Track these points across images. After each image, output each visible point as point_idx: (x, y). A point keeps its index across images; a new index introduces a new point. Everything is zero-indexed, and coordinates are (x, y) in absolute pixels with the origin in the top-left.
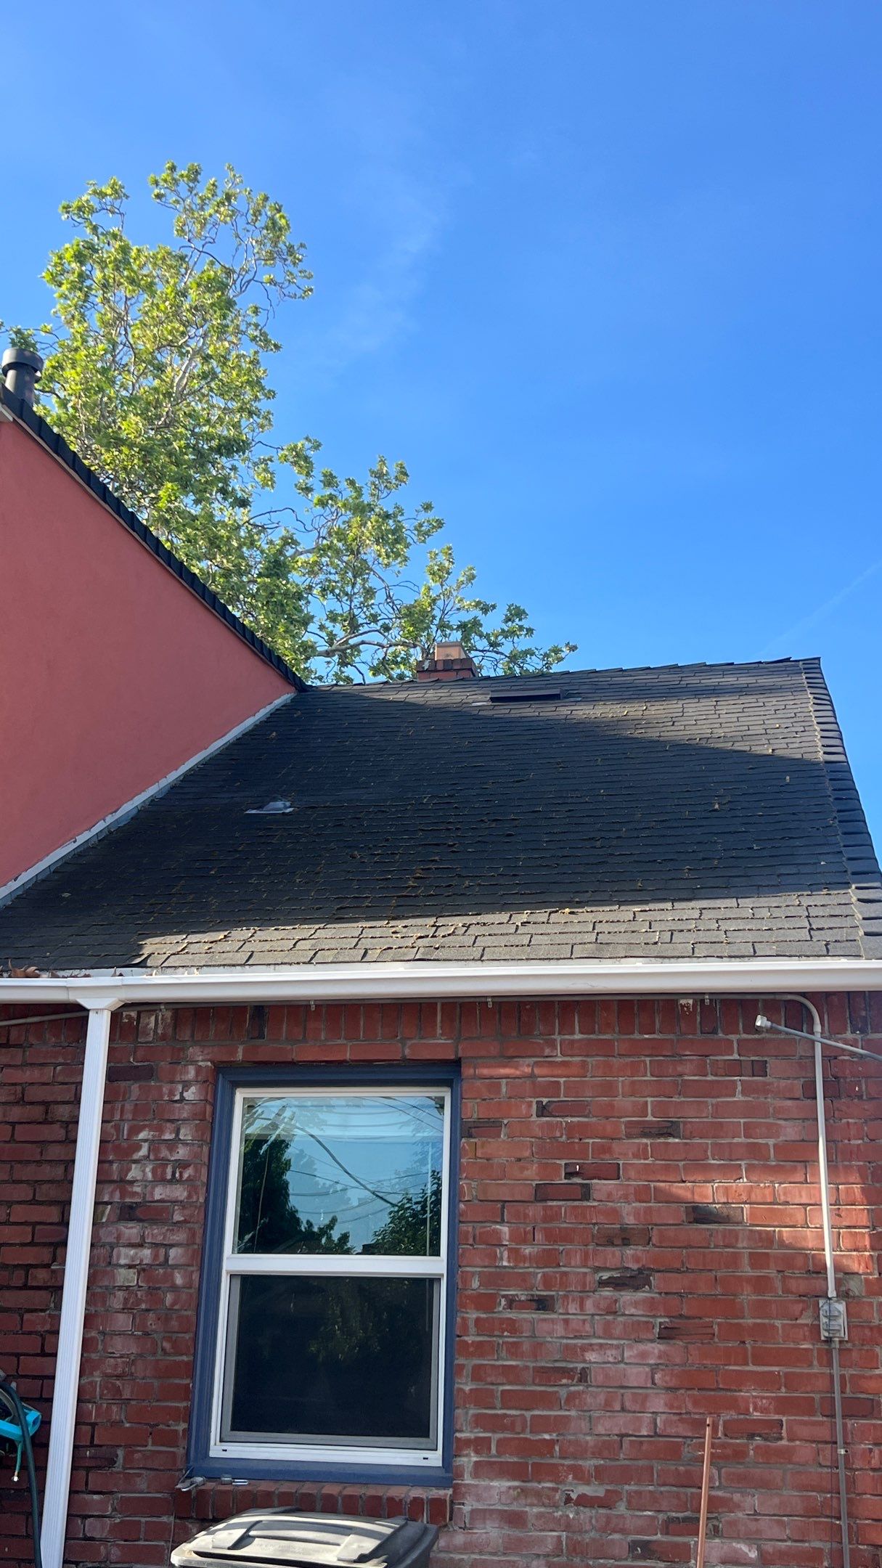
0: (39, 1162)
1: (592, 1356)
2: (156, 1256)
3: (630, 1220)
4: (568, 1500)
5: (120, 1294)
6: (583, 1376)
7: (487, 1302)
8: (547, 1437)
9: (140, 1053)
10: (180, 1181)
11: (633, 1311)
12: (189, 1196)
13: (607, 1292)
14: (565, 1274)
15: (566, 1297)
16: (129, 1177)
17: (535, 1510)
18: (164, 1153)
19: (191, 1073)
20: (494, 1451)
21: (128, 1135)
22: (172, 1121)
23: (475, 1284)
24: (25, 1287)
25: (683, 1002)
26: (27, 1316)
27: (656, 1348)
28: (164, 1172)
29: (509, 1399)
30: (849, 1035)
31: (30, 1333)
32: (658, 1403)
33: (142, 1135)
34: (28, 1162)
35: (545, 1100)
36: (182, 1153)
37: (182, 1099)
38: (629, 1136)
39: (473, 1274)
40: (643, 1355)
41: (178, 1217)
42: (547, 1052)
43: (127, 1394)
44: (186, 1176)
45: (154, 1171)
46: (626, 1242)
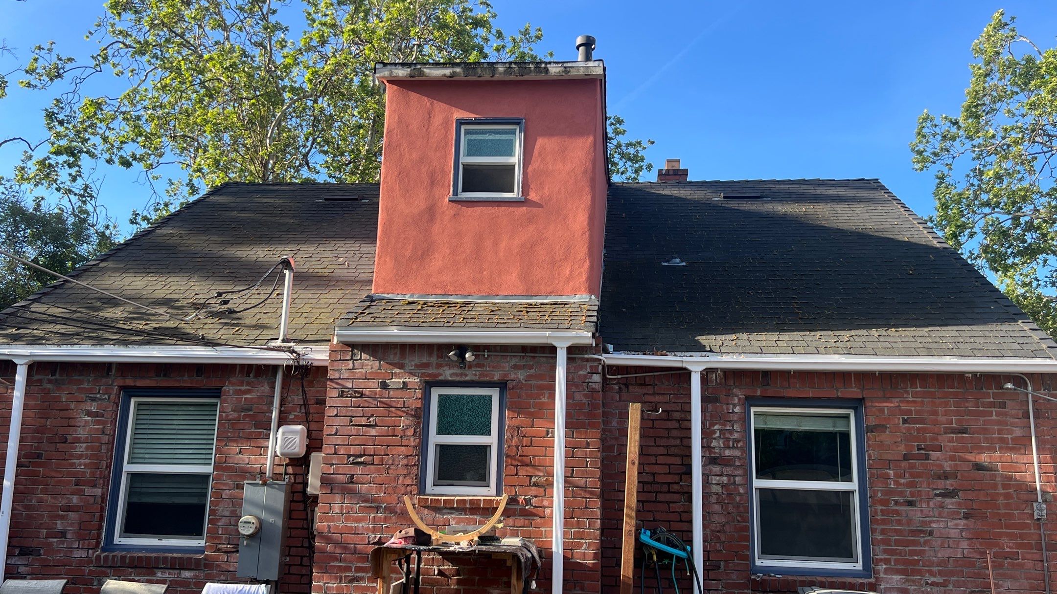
0: (668, 438)
1: (934, 525)
2: (729, 480)
3: (948, 469)
4: (927, 583)
5: (715, 496)
6: (931, 533)
7: (885, 502)
8: (916, 558)
9: (710, 391)
10: (737, 448)
11: (951, 507)
12: (742, 454)
13: (939, 499)
14: (920, 491)
15: (921, 501)
16: (712, 445)
17: (913, 587)
18: (728, 435)
19: (736, 400)
20: (893, 564)
21: (710, 426)
22: (730, 421)
23: (879, 495)
24: (669, 492)
25: (967, 375)
26: (671, 505)
27: (963, 522)
28: (728, 444)
29: (897, 543)
30: (1042, 391)
31: (674, 512)
32: (964, 544)
33: (715, 427)
34: (662, 437)
35: (906, 417)
36: (736, 436)
37: (733, 412)
38: (945, 433)
39: (878, 490)
40: (957, 525)
41: (737, 463)
42: (905, 396)
43: (723, 539)
44: (739, 446)
45: (724, 443)
46: (946, 478)
